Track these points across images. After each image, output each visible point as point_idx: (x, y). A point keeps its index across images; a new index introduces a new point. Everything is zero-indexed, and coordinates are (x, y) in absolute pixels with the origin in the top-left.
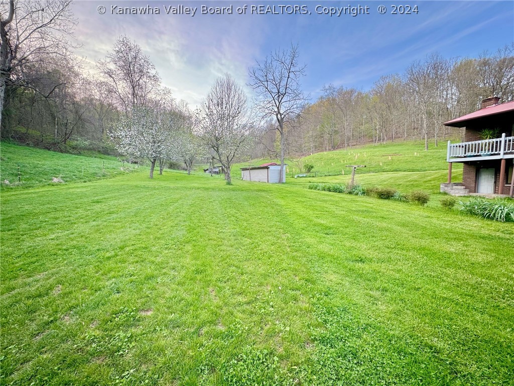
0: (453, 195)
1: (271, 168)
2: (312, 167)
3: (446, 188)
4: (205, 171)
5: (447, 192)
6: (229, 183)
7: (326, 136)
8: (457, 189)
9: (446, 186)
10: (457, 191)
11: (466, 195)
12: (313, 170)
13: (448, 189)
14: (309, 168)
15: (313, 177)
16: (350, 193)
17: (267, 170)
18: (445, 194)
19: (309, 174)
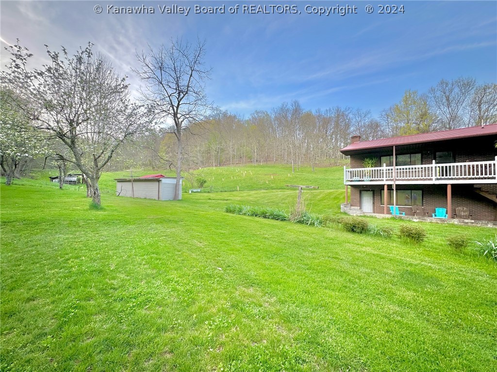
0: (352, 214)
1: (164, 180)
2: (205, 182)
3: (345, 208)
4: (52, 179)
5: (346, 212)
6: (96, 206)
7: (213, 153)
8: (355, 209)
9: (345, 207)
10: (355, 211)
11: (362, 215)
12: (205, 185)
13: (347, 210)
14: (202, 183)
15: (209, 192)
16: (300, 222)
17: (157, 183)
18: (345, 213)
19: (202, 189)
